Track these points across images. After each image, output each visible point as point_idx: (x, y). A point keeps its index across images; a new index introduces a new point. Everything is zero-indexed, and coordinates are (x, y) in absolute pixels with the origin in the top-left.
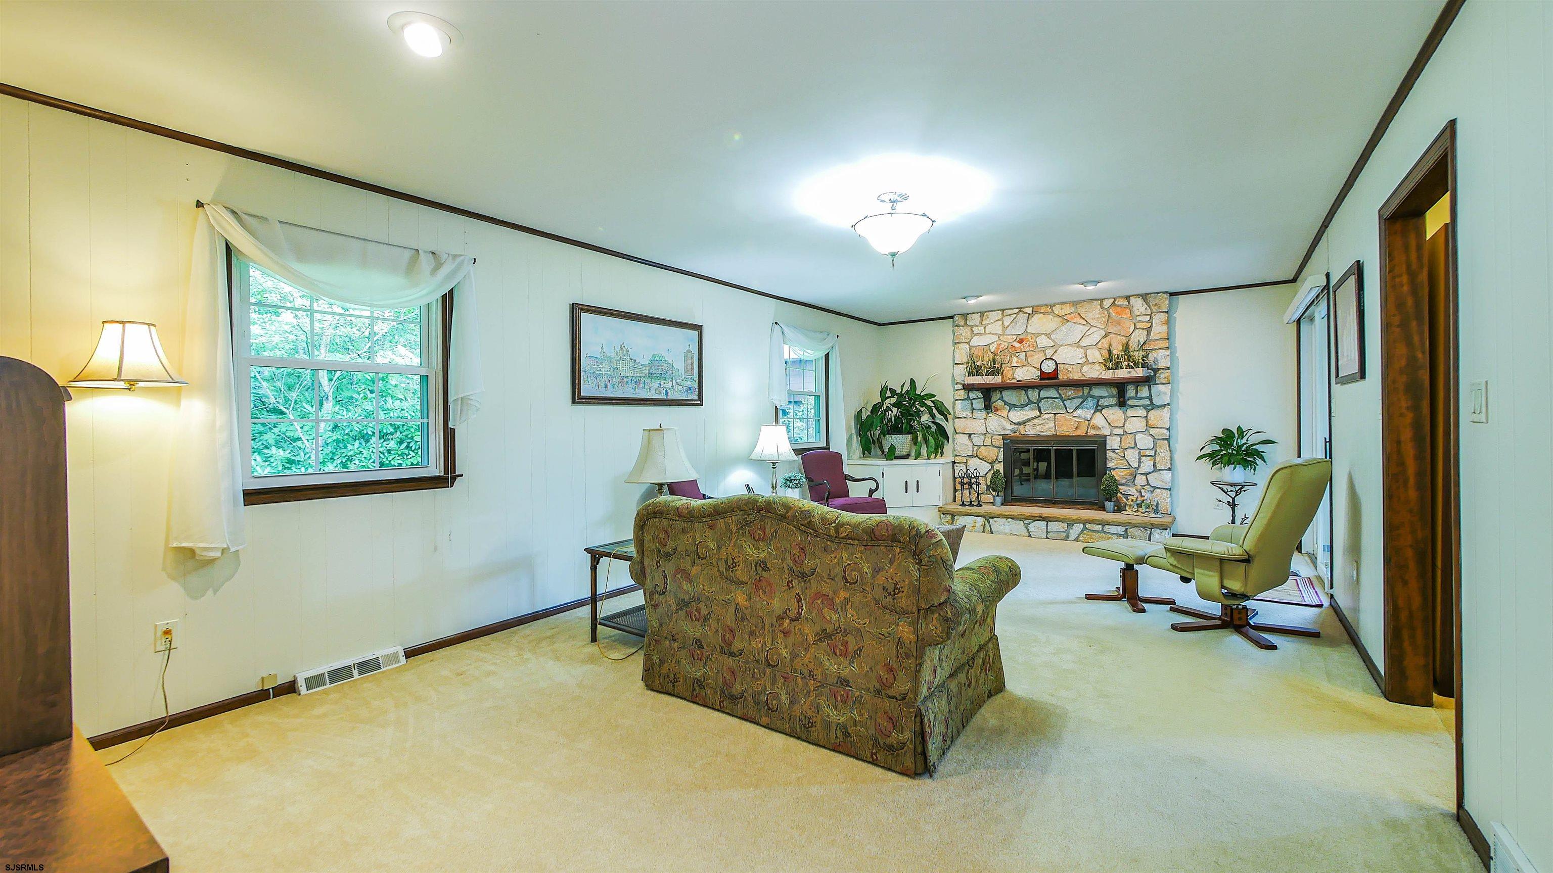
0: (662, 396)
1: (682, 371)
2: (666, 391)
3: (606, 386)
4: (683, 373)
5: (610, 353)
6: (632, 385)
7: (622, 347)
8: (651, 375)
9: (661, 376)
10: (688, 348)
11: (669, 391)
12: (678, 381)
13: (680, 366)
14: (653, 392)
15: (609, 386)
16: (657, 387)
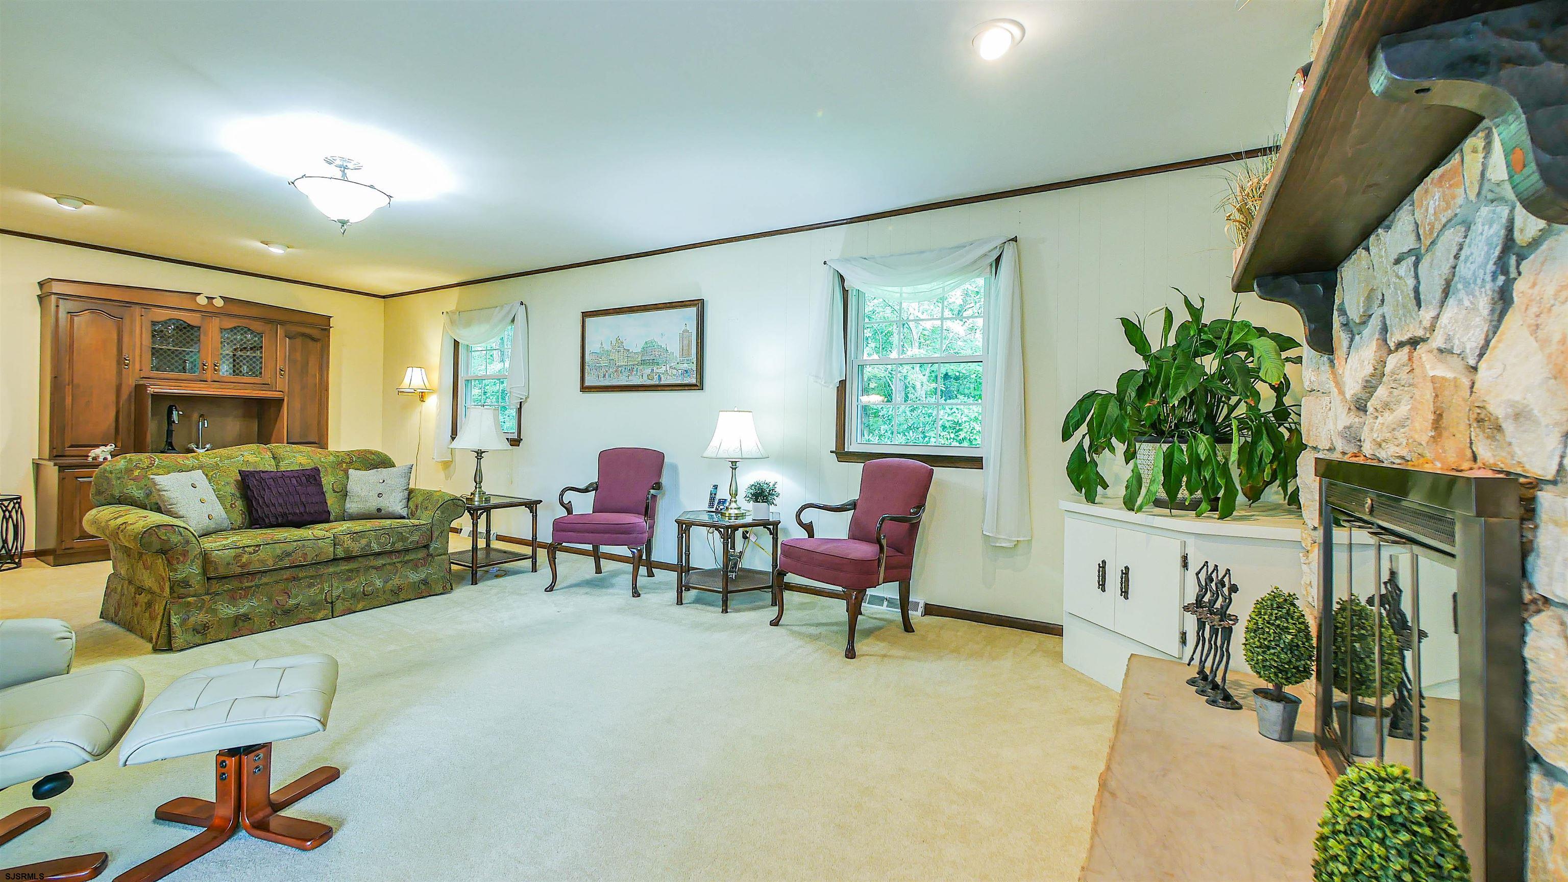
0: (655, 382)
1: (677, 354)
2: (659, 376)
3: (604, 376)
4: (678, 356)
5: (607, 347)
6: (627, 373)
7: (618, 339)
8: (643, 362)
9: (654, 362)
10: (684, 328)
11: (662, 376)
12: (672, 364)
13: (674, 348)
14: (645, 377)
15: (607, 376)
16: (649, 373)
